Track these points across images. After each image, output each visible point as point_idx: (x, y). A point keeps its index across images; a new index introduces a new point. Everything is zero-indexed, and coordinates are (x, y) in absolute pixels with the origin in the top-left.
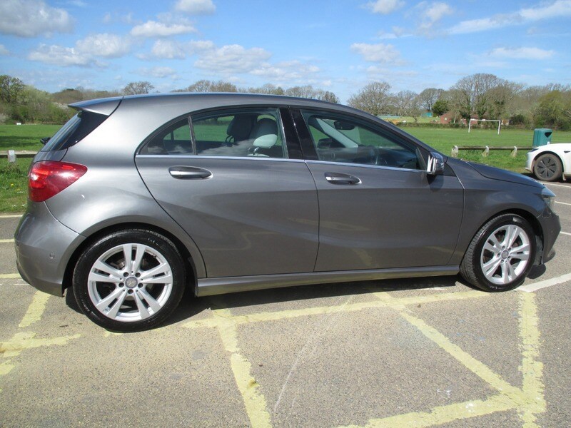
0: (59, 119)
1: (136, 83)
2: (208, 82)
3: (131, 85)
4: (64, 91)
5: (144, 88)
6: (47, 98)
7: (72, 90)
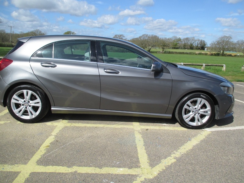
1: (118, 35)
2: (147, 35)
3: (116, 35)
5: (121, 37)
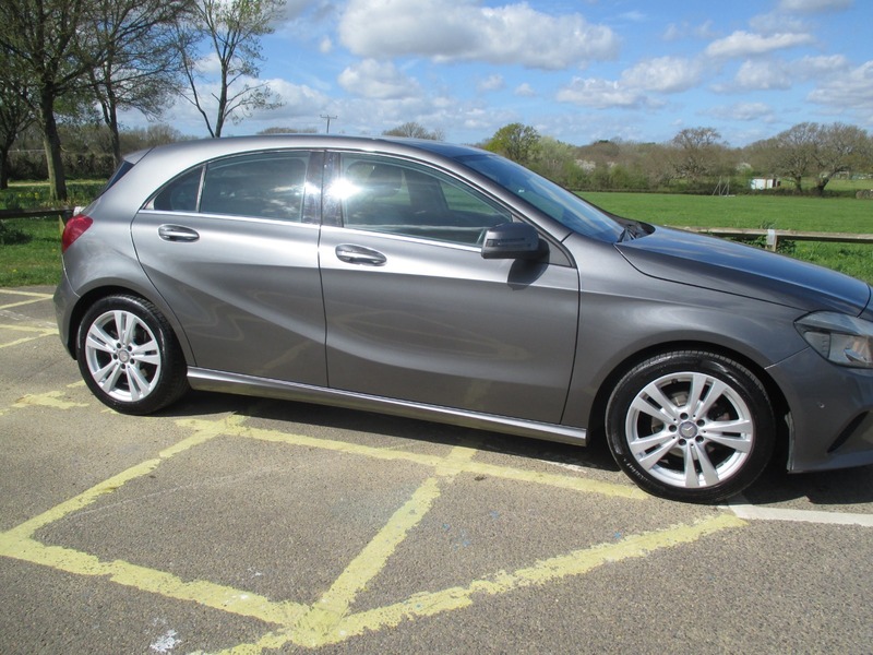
0: (576, 183)
1: (692, 130)
2: (815, 125)
3: (685, 132)
4: (595, 144)
5: (705, 137)
6: (570, 154)
7: (606, 142)
